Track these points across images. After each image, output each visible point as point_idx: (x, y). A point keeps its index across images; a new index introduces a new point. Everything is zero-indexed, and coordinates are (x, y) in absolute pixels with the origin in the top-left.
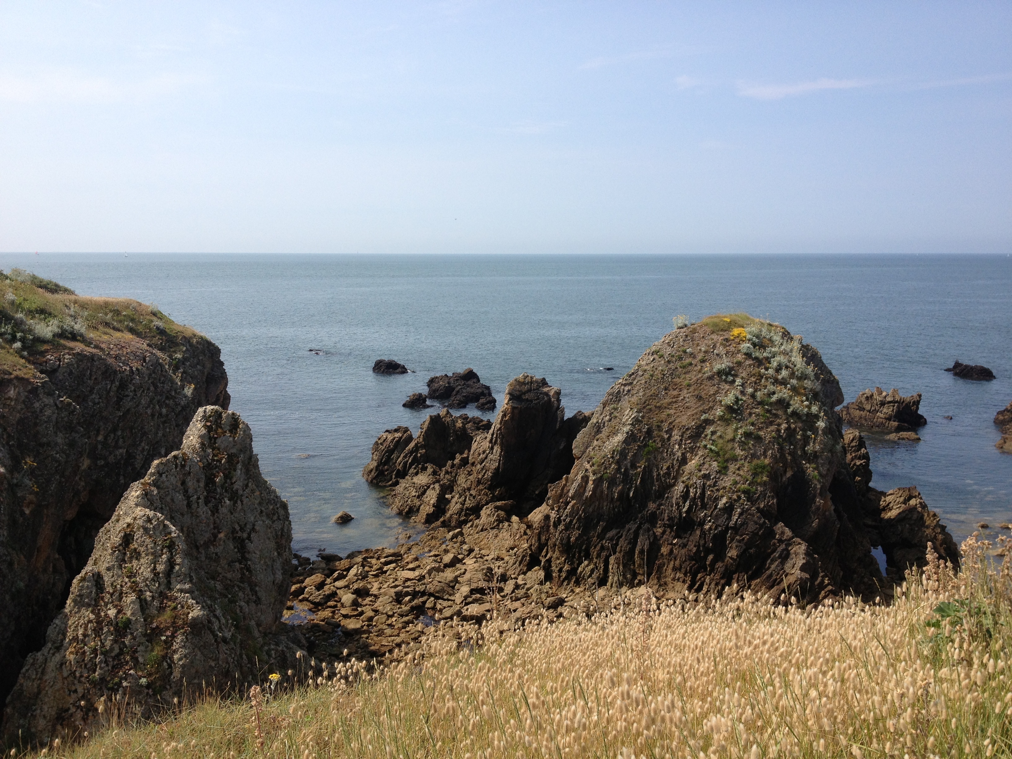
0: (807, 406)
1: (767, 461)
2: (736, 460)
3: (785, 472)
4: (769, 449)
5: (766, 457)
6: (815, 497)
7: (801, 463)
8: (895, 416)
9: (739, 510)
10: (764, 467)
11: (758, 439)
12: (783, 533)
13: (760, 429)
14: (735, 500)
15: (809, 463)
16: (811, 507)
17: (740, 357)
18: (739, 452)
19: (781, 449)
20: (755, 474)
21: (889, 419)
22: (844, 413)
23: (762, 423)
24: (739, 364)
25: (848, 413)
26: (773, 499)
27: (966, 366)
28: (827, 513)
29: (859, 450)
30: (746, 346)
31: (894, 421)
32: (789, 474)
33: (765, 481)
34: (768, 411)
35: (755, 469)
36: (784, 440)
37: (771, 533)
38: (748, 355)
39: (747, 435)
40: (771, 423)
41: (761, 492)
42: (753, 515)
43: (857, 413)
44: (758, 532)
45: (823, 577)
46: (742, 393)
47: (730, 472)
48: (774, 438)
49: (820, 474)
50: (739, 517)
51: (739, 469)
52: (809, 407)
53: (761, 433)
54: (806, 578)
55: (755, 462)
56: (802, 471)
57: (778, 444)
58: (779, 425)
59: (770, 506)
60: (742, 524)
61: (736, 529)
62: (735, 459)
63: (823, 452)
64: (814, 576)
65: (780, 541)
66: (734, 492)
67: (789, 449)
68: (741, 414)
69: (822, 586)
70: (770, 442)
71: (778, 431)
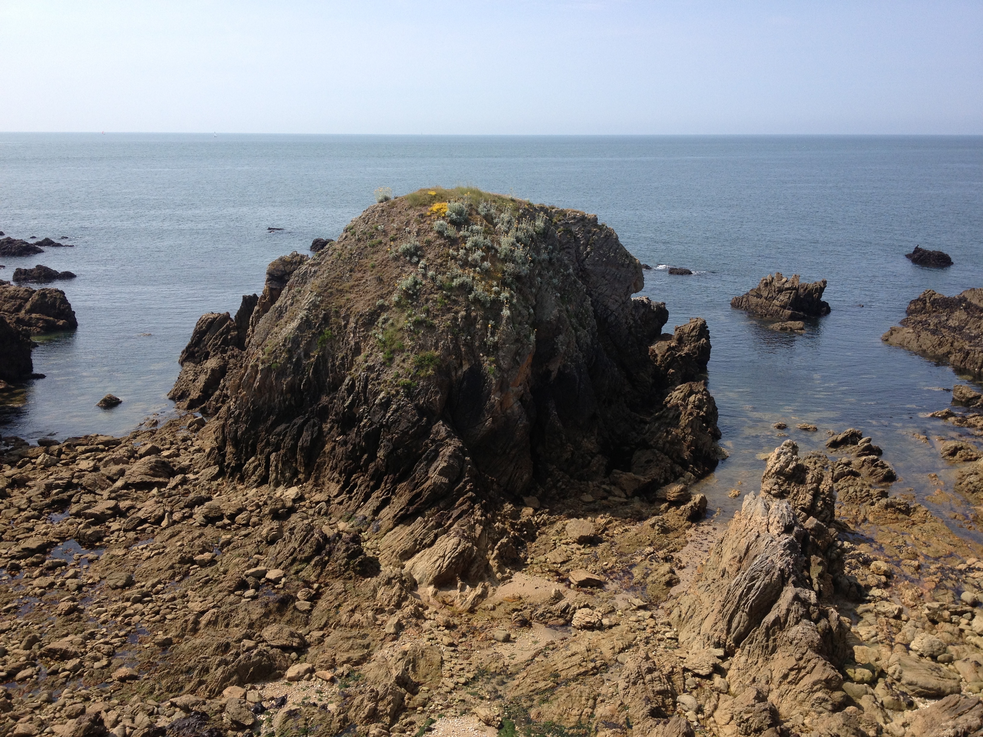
1: (437, 353)
2: (403, 351)
3: (461, 365)
4: (442, 340)
5: (436, 349)
6: (489, 393)
7: (479, 355)
8: (791, 304)
9: (394, 406)
11: (431, 328)
13: (435, 317)
14: (393, 395)
15: (488, 356)
17: (431, 236)
18: (408, 342)
19: (456, 338)
20: (420, 366)
21: (784, 307)
22: (745, 300)
23: (438, 310)
24: (429, 243)
25: (748, 300)
26: (436, 395)
27: (925, 251)
28: (509, 411)
30: (438, 224)
31: (789, 309)
32: (466, 368)
33: (430, 376)
34: (448, 297)
35: (420, 361)
36: (461, 330)
37: (425, 432)
38: (440, 233)
39: (418, 324)
40: (449, 310)
41: (423, 386)
42: (407, 412)
43: (754, 300)
44: (408, 431)
45: (466, 483)
46: (424, 276)
47: (394, 365)
48: (448, 327)
49: (499, 367)
51: (404, 361)
53: (436, 322)
55: (422, 354)
56: (480, 365)
57: (453, 334)
58: (457, 313)
59: (431, 403)
63: (504, 344)
64: (454, 483)
65: (433, 441)
66: (394, 386)
67: (465, 340)
68: (417, 300)
69: (462, 492)
70: (443, 331)
71: (456, 319)
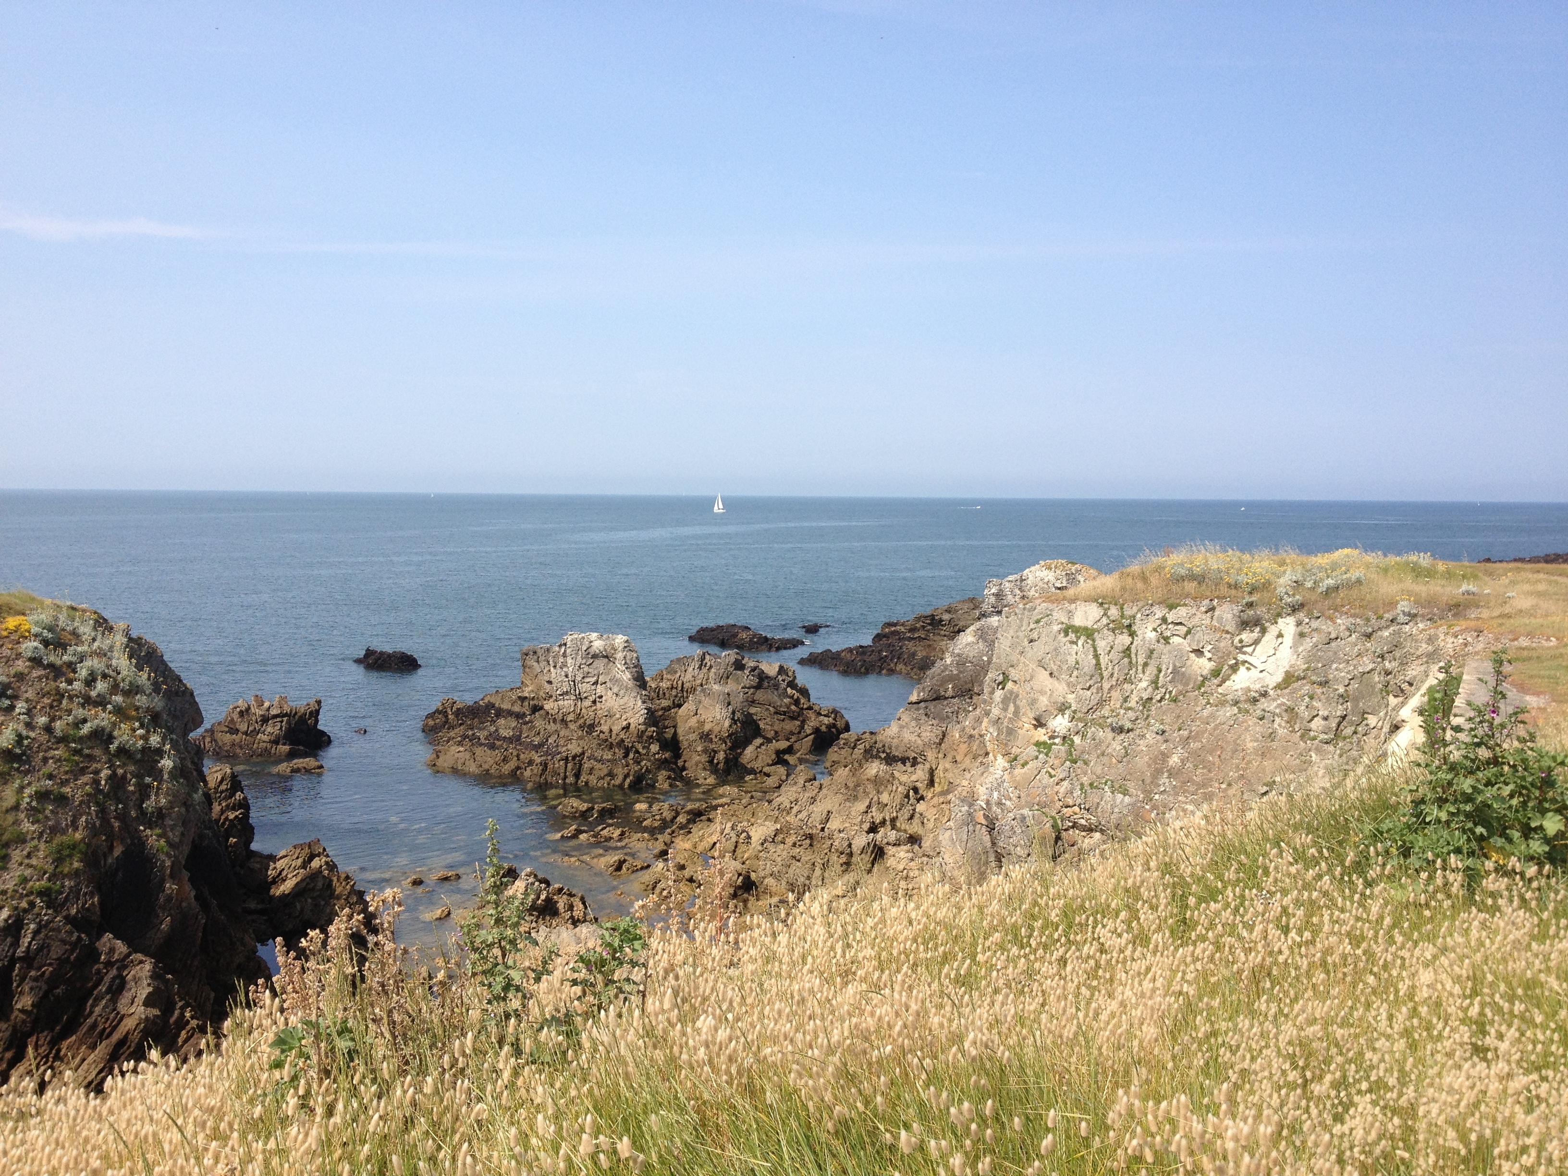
0: (142, 737)
1: (78, 836)
2: (24, 842)
3: (111, 848)
4: (81, 815)
5: (76, 829)
6: (162, 881)
7: (137, 830)
8: (286, 737)
9: (32, 926)
10: (73, 847)
11: (62, 800)
12: (112, 950)
13: (64, 783)
14: (25, 911)
15: (151, 829)
16: (157, 899)
17: (21, 665)
18: (27, 826)
19: (102, 811)
20: (59, 860)
21: (276, 742)
22: (208, 740)
23: (66, 773)
24: (20, 677)
25: (214, 740)
26: (92, 897)
27: (382, 653)
28: (184, 904)
29: (232, 795)
30: (30, 646)
31: (284, 744)
32: (118, 851)
33: (77, 870)
34: (77, 752)
35: (59, 852)
36: (107, 796)
37: (92, 954)
38: (36, 661)
39: (42, 796)
40: (83, 771)
41: (71, 888)
42: (58, 930)
43: (228, 738)
44: (69, 957)
45: (183, 1009)
46: (29, 725)
47: (12, 864)
48: (88, 795)
49: (170, 844)
50: (33, 939)
51: (29, 856)
52: (145, 738)
53: (67, 790)
54: (155, 1016)
55: (58, 839)
56: (141, 843)
57: (97, 804)
58: (97, 772)
59: (88, 909)
60: (40, 949)
61: (29, 960)
62: (21, 840)
63: (172, 808)
64: (168, 1009)
65: (109, 964)
66: (22, 897)
67: (116, 811)
68: (28, 762)
69: (182, 1023)
70: (81, 802)
71: (96, 782)
